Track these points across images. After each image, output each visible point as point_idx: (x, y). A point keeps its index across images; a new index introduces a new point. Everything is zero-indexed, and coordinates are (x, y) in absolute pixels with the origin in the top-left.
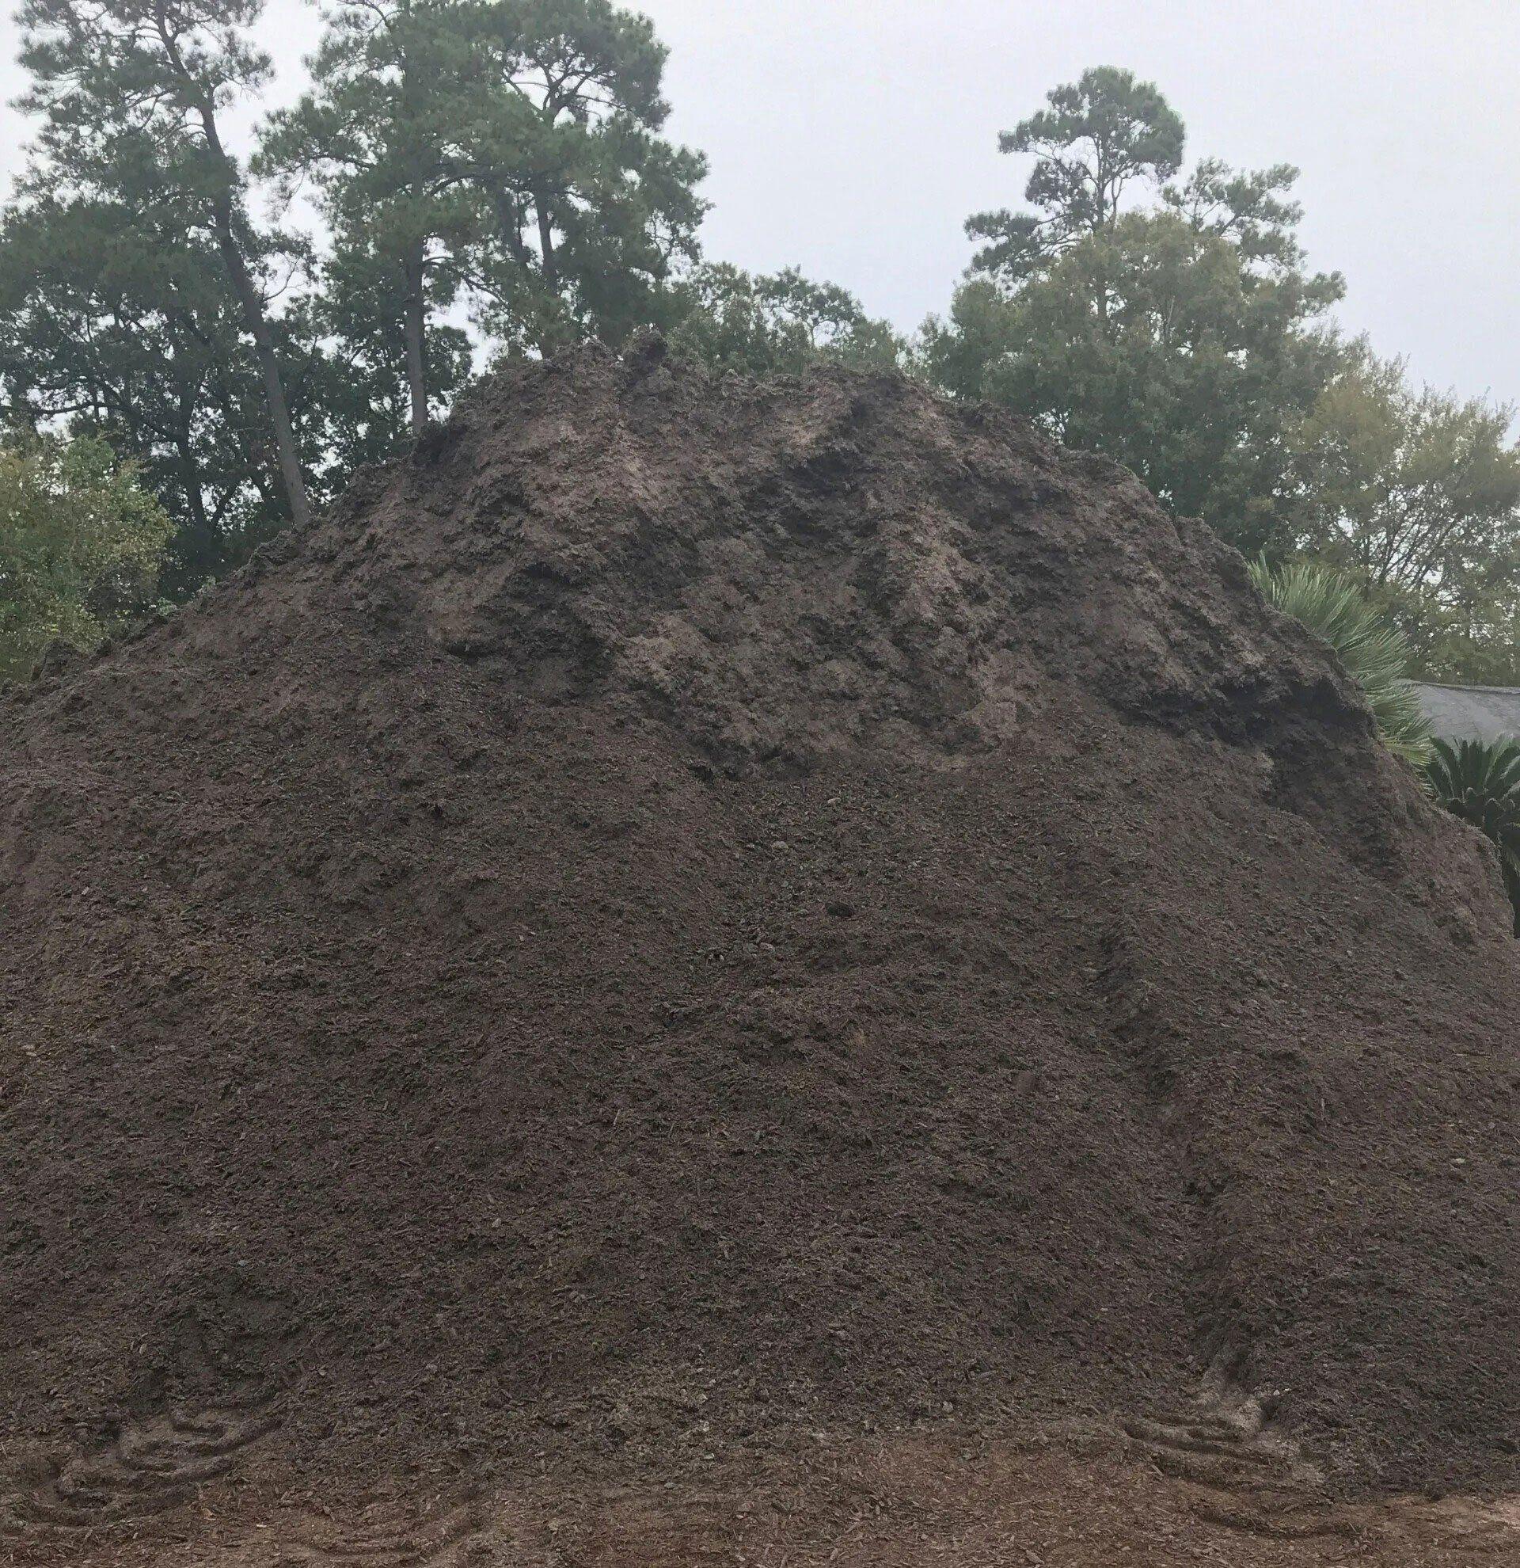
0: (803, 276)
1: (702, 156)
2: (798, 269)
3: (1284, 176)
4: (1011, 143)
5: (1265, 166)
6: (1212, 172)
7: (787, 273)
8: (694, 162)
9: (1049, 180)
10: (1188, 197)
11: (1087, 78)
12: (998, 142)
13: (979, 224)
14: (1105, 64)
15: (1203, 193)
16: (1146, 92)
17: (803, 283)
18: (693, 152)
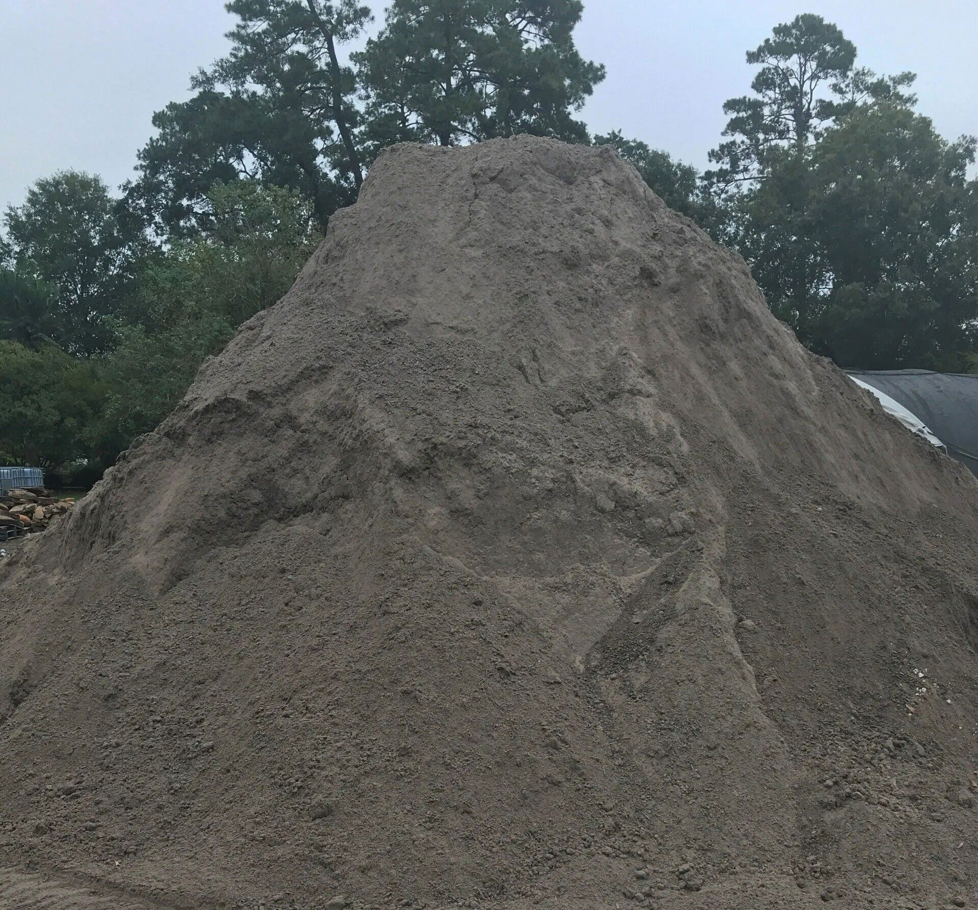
0: (622, 135)
1: (602, 67)
2: (620, 131)
3: (908, 78)
4: (753, 57)
5: (897, 73)
6: (864, 74)
7: (613, 133)
8: (598, 70)
9: (768, 78)
10: (848, 90)
11: (797, 19)
12: (746, 57)
13: (731, 105)
14: (808, 12)
15: (857, 87)
16: (831, 29)
17: (621, 139)
18: (597, 64)
